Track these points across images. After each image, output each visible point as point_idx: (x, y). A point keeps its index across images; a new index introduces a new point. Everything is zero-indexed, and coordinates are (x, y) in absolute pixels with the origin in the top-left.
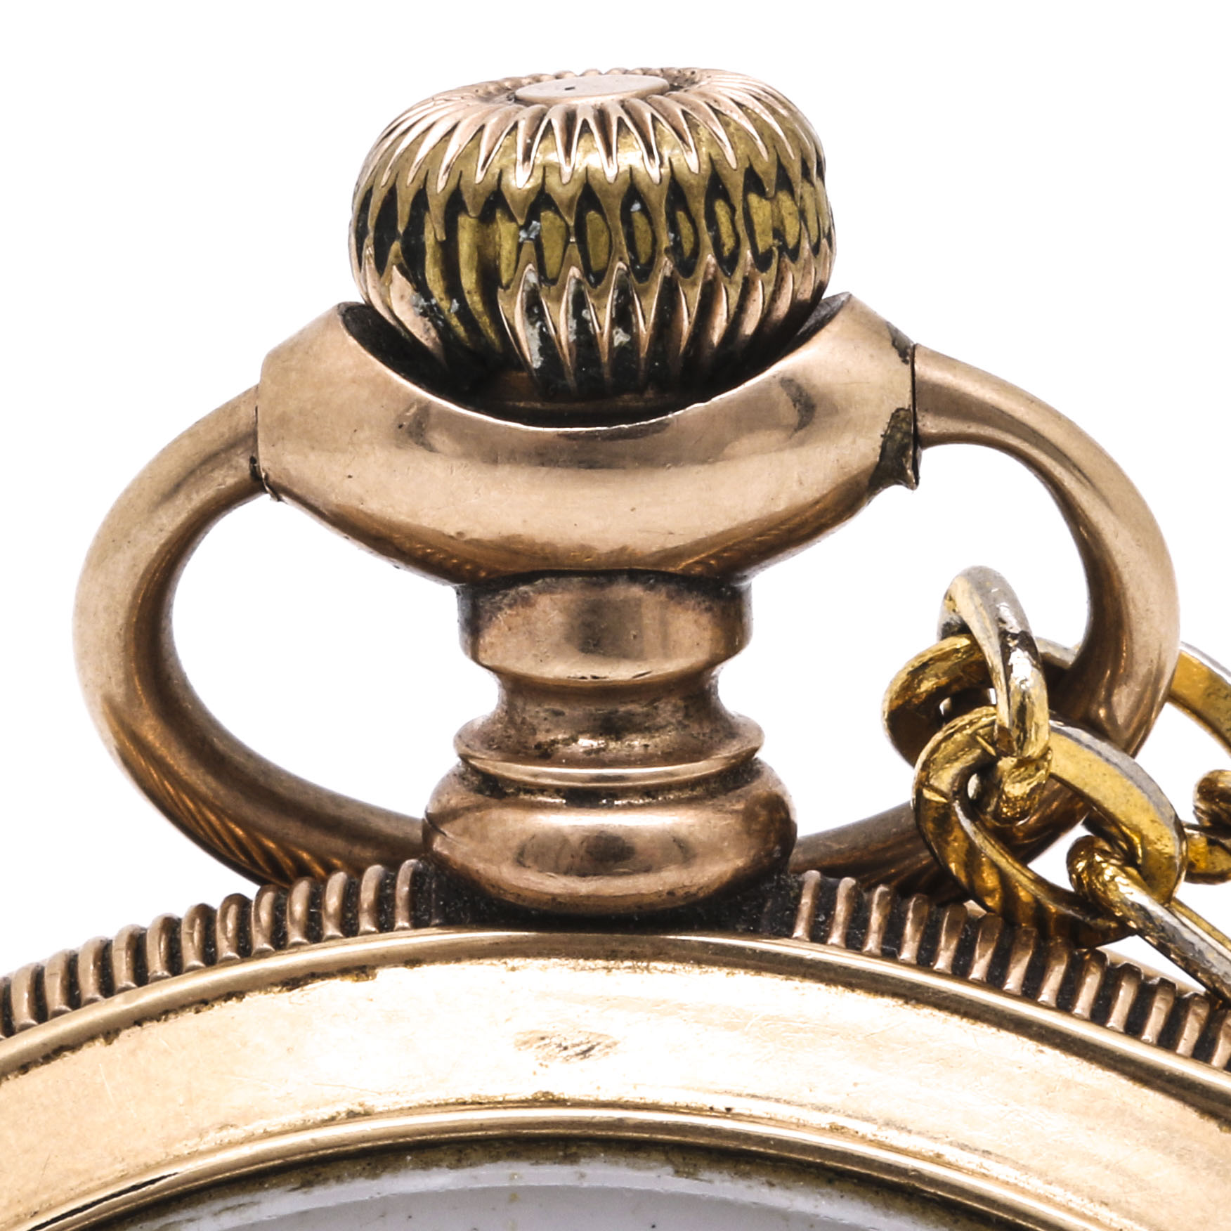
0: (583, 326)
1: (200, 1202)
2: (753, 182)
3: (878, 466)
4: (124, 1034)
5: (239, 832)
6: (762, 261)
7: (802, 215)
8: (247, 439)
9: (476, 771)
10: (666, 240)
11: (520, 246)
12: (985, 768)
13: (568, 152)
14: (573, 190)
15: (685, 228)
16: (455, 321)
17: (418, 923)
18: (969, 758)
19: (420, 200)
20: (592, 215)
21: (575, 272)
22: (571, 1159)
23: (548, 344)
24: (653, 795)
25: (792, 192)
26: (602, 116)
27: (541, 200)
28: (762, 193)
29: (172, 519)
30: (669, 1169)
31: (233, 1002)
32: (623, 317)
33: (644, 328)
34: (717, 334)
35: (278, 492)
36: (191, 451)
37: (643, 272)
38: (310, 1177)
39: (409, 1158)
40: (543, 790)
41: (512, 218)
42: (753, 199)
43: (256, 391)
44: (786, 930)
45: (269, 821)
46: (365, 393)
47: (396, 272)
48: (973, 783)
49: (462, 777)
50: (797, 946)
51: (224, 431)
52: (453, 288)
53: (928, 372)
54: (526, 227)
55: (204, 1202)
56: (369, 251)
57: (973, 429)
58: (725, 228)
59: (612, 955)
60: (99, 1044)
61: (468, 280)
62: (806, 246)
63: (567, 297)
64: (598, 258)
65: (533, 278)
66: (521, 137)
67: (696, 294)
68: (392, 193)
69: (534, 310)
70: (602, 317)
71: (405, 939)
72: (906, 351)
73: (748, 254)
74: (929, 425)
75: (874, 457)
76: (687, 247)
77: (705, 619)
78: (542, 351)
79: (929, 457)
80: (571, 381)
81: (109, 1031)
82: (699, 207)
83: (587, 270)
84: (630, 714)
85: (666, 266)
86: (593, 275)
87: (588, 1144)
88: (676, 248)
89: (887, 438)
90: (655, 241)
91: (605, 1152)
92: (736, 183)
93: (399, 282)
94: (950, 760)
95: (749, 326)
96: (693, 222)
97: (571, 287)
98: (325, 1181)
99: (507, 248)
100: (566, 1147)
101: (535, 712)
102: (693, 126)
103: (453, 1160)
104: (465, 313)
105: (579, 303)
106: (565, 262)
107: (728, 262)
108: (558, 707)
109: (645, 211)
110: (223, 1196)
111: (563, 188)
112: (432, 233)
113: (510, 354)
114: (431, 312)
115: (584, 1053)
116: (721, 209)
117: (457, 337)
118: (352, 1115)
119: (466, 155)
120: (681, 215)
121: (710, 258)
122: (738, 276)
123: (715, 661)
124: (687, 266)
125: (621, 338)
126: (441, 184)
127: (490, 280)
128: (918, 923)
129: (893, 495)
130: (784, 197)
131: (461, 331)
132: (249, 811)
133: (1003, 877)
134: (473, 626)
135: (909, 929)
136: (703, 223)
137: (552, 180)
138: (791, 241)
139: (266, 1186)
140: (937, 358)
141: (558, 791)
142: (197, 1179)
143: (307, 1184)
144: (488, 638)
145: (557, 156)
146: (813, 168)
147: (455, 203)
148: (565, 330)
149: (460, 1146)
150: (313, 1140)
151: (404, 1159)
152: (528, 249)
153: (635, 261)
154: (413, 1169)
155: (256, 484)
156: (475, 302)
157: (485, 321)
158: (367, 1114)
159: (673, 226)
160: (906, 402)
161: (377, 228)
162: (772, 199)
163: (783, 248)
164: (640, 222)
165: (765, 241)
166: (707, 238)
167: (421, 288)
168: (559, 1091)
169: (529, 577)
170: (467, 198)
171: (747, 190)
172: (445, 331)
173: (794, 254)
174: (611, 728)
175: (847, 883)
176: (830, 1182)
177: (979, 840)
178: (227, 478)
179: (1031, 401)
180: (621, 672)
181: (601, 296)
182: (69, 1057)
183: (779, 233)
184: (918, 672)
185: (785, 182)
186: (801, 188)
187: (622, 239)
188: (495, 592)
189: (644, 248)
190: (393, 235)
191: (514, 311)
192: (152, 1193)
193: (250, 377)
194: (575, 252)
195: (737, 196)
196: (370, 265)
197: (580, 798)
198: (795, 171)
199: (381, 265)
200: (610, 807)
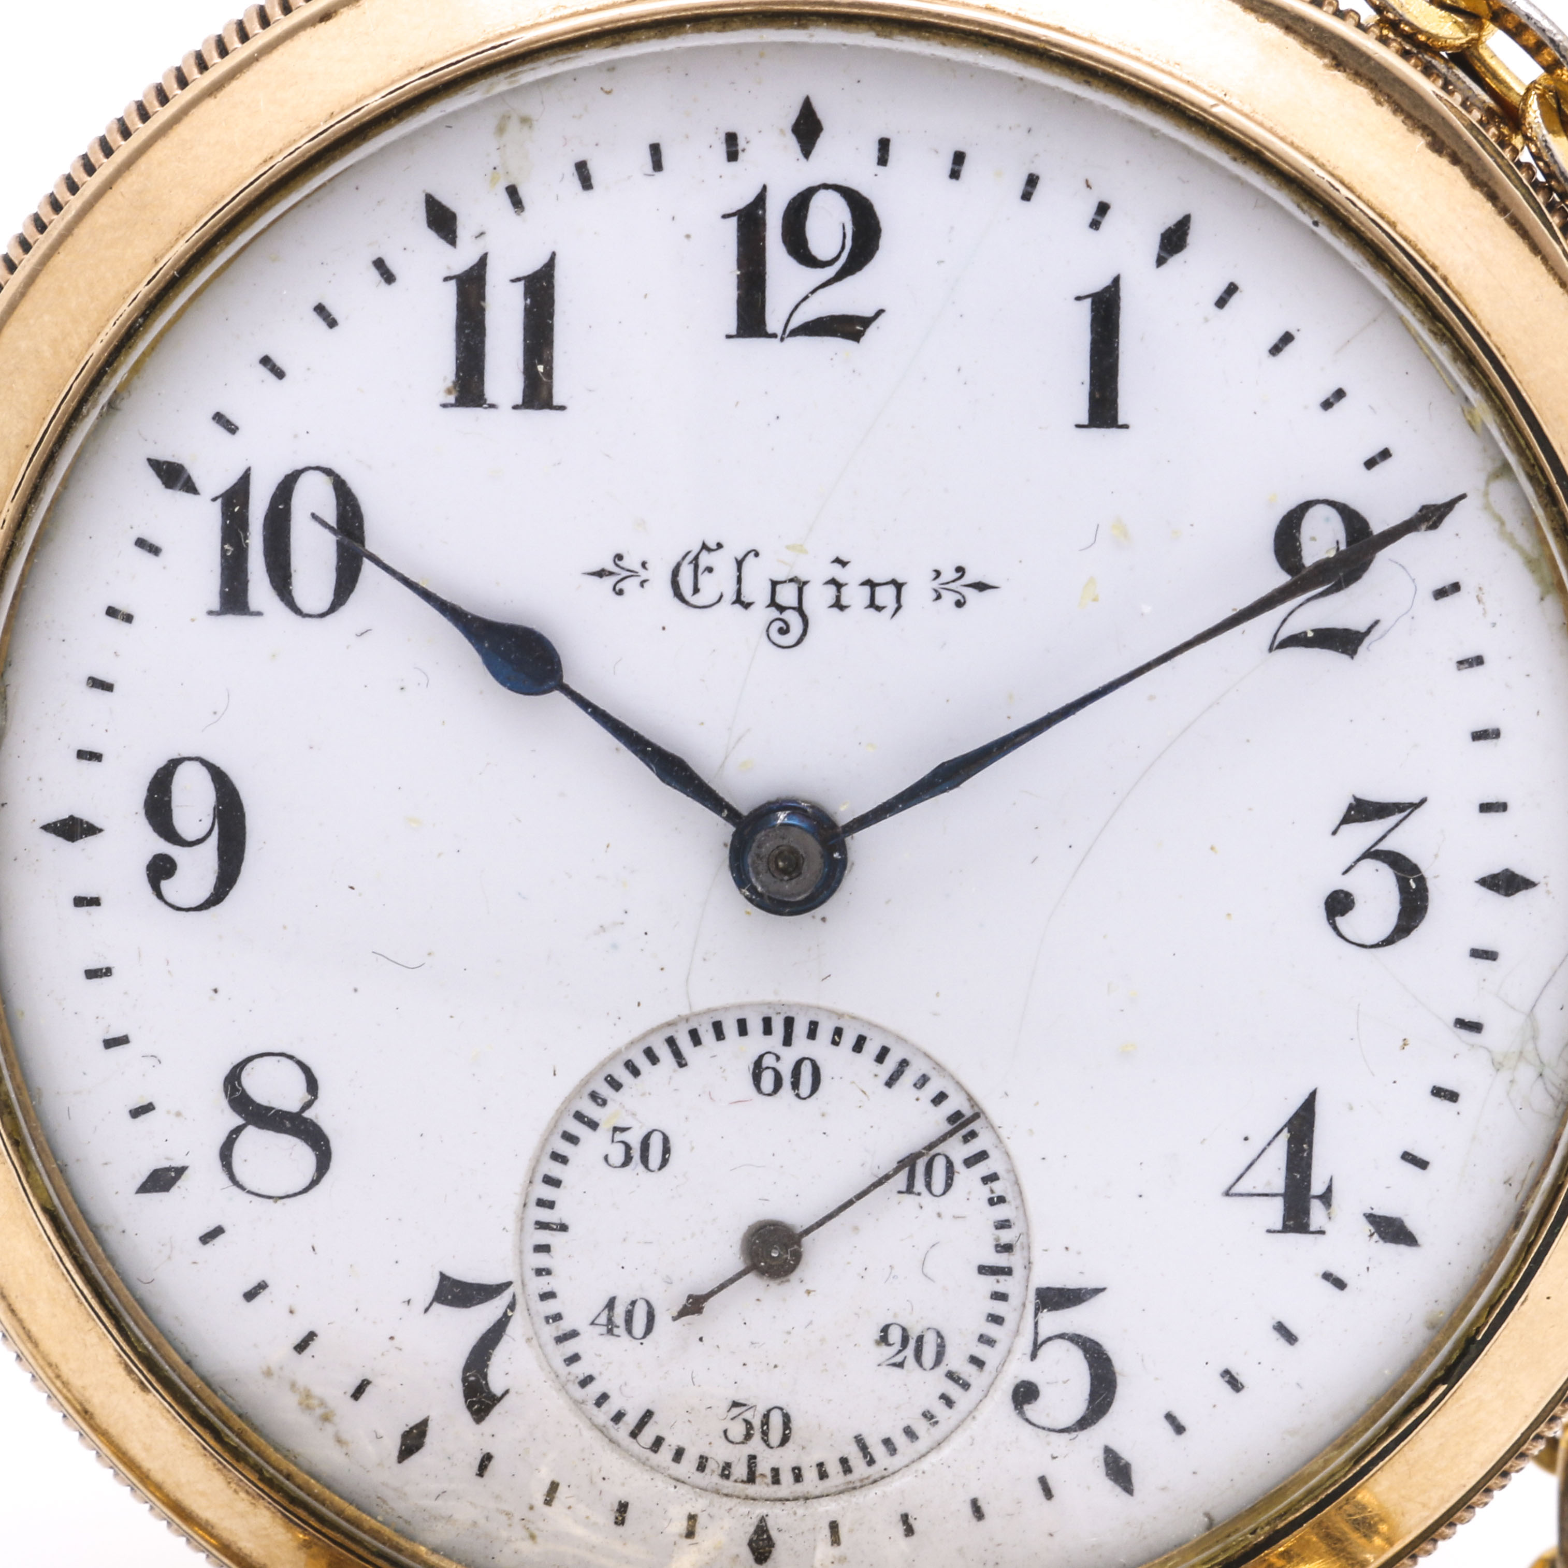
1: (538, 59)
30: (873, 34)
38: (617, 40)
39: (688, 26)
55: (542, 59)
87: (815, 18)
91: (827, 22)
98: (629, 42)
100: (799, 20)
103: (720, 27)
110: (555, 54)
139: (587, 46)
142: (537, 41)
143: (616, 44)
149: (724, 19)
150: (621, 14)
151: (685, 26)
154: (692, 33)
192: (505, 52)
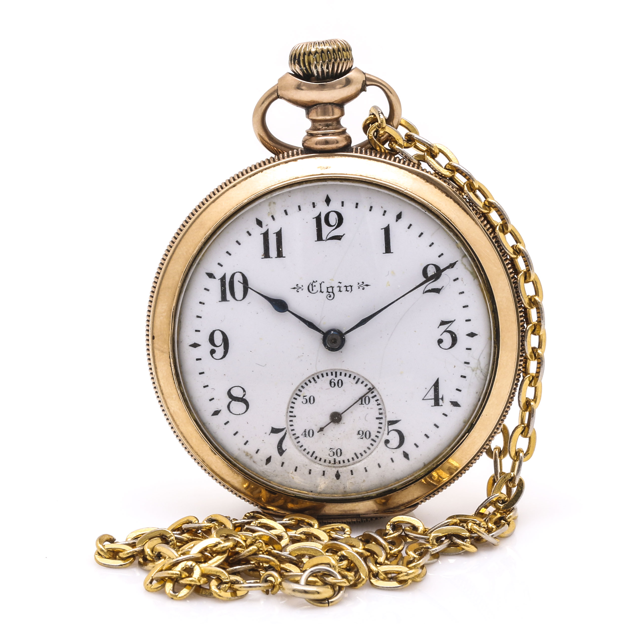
0: (322, 69)
1: (276, 191)
2: (343, 50)
3: (361, 88)
4: (264, 171)
5: (275, 149)
6: (345, 60)
7: (350, 55)
8: (277, 91)
9: (309, 133)
10: (333, 57)
11: (313, 59)
12: (377, 131)
13: (319, 46)
14: (321, 51)
15: (335, 55)
16: (305, 70)
17: (302, 154)
18: (375, 129)
19: (300, 54)
20: (323, 54)
21: (321, 61)
22: (326, 181)
23: (318, 72)
24: (333, 134)
25: (348, 51)
26: (323, 42)
27: (316, 52)
28: (345, 51)
29: (266, 103)
31: (278, 166)
32: (328, 68)
33: (330, 69)
34: (339, 72)
35: (281, 98)
36: (269, 93)
37: (330, 61)
39: (304, 183)
40: (319, 134)
41: (312, 55)
42: (344, 52)
43: (277, 84)
44: (352, 152)
45: (279, 147)
46: (293, 81)
47: (297, 65)
48: (375, 133)
49: (307, 135)
50: (354, 154)
51: (273, 90)
52: (305, 66)
53: (367, 76)
54: (314, 56)
56: (293, 62)
57: (374, 83)
58: (340, 55)
59: (329, 156)
60: (260, 173)
61: (307, 64)
62: (350, 59)
63: (320, 65)
64: (324, 60)
65: (315, 63)
66: (313, 45)
67: (337, 64)
68: (295, 54)
69: (316, 67)
70: (325, 67)
71: (301, 156)
72: (364, 74)
73: (343, 59)
74: (368, 83)
75: (361, 87)
76: (336, 58)
77: (339, 110)
78: (317, 73)
79: (368, 88)
80: (321, 77)
81: (262, 171)
82: (337, 52)
83: (323, 61)
84: (330, 124)
85: (333, 60)
86: (324, 62)
88: (334, 58)
89: (362, 84)
90: (331, 57)
92: (341, 50)
93: (297, 66)
94: (372, 130)
95: (343, 70)
96: (336, 54)
97: (321, 64)
99: (312, 59)
101: (317, 125)
102: (335, 42)
103: (310, 183)
104: (306, 69)
105: (322, 66)
106: (320, 60)
107: (341, 60)
108: (320, 123)
109: (330, 53)
110: (279, 190)
111: (319, 51)
112: (301, 58)
113: (313, 74)
114: (301, 70)
115: (327, 168)
116: (339, 53)
117: (305, 73)
118: (296, 178)
119: (306, 48)
120: (334, 54)
121: (339, 59)
122: (342, 62)
123: (340, 116)
124: (336, 60)
125: (327, 71)
126: (302, 52)
127: (310, 64)
128: (369, 152)
129: (363, 93)
130: (347, 52)
131: (305, 72)
132: (277, 145)
133: (380, 147)
134: (308, 114)
135: (368, 152)
136: (337, 55)
137: (317, 50)
138: (349, 58)
139: (285, 188)
140: (367, 74)
141: (321, 134)
143: (291, 187)
144: (310, 114)
145: (318, 47)
146: (350, 50)
147: (304, 54)
148: (320, 70)
149: (311, 181)
150: (291, 181)
152: (315, 59)
153: (329, 60)
155: (278, 97)
156: (307, 67)
157: (309, 70)
158: (298, 178)
159: (334, 55)
160: (365, 79)
161: (294, 59)
162: (346, 52)
163: (348, 59)
164: (329, 54)
165: (345, 58)
166: (338, 57)
167: (300, 66)
168: (323, 173)
169: (316, 105)
170: (306, 53)
171: (343, 51)
172: (303, 72)
173: (349, 60)
174: (327, 126)
175: (359, 148)
176: (361, 182)
177: (376, 141)
178: (274, 96)
179: (381, 80)
180: (328, 118)
181: (325, 65)
182: (256, 175)
183: (347, 57)
184: (367, 120)
185: (347, 50)
186: (349, 51)
187: (327, 57)
188: (311, 108)
189: (330, 58)
190: (296, 59)
191: (313, 67)
193: (276, 82)
194: (321, 59)
195: (341, 51)
196: (293, 64)
197: (324, 135)
198: (349, 49)
199: (294, 63)
200: (328, 136)
